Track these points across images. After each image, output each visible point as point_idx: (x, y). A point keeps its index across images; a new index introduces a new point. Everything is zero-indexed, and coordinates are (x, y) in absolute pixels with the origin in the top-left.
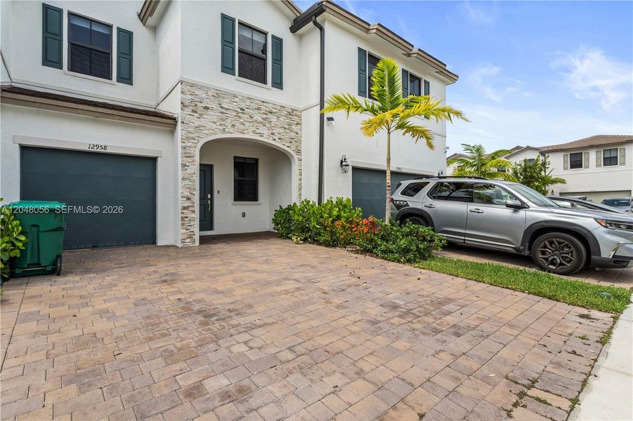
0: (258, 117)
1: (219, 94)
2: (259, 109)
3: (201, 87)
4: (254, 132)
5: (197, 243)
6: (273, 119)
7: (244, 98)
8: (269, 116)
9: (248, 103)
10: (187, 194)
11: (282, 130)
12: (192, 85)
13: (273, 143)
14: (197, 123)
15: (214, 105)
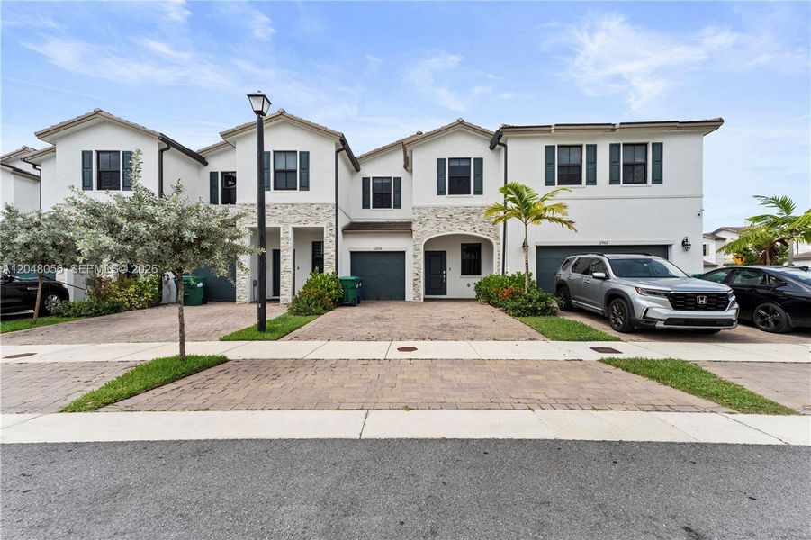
0: (463, 218)
1: (435, 210)
2: (463, 213)
3: (424, 208)
4: (459, 229)
5: (422, 300)
6: (475, 217)
7: (452, 209)
8: (472, 216)
9: (455, 210)
10: (416, 271)
11: (483, 224)
12: (419, 208)
13: (475, 234)
14: (422, 230)
15: (433, 217)
